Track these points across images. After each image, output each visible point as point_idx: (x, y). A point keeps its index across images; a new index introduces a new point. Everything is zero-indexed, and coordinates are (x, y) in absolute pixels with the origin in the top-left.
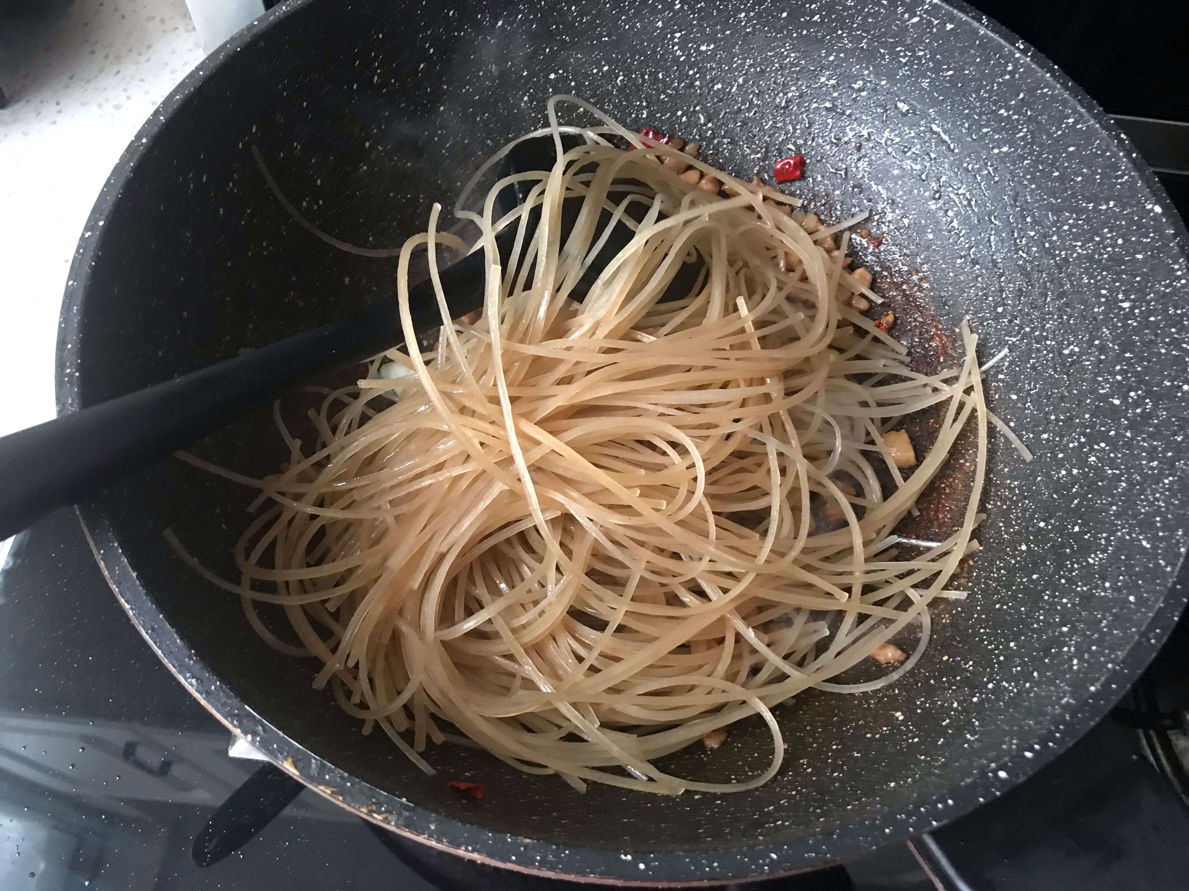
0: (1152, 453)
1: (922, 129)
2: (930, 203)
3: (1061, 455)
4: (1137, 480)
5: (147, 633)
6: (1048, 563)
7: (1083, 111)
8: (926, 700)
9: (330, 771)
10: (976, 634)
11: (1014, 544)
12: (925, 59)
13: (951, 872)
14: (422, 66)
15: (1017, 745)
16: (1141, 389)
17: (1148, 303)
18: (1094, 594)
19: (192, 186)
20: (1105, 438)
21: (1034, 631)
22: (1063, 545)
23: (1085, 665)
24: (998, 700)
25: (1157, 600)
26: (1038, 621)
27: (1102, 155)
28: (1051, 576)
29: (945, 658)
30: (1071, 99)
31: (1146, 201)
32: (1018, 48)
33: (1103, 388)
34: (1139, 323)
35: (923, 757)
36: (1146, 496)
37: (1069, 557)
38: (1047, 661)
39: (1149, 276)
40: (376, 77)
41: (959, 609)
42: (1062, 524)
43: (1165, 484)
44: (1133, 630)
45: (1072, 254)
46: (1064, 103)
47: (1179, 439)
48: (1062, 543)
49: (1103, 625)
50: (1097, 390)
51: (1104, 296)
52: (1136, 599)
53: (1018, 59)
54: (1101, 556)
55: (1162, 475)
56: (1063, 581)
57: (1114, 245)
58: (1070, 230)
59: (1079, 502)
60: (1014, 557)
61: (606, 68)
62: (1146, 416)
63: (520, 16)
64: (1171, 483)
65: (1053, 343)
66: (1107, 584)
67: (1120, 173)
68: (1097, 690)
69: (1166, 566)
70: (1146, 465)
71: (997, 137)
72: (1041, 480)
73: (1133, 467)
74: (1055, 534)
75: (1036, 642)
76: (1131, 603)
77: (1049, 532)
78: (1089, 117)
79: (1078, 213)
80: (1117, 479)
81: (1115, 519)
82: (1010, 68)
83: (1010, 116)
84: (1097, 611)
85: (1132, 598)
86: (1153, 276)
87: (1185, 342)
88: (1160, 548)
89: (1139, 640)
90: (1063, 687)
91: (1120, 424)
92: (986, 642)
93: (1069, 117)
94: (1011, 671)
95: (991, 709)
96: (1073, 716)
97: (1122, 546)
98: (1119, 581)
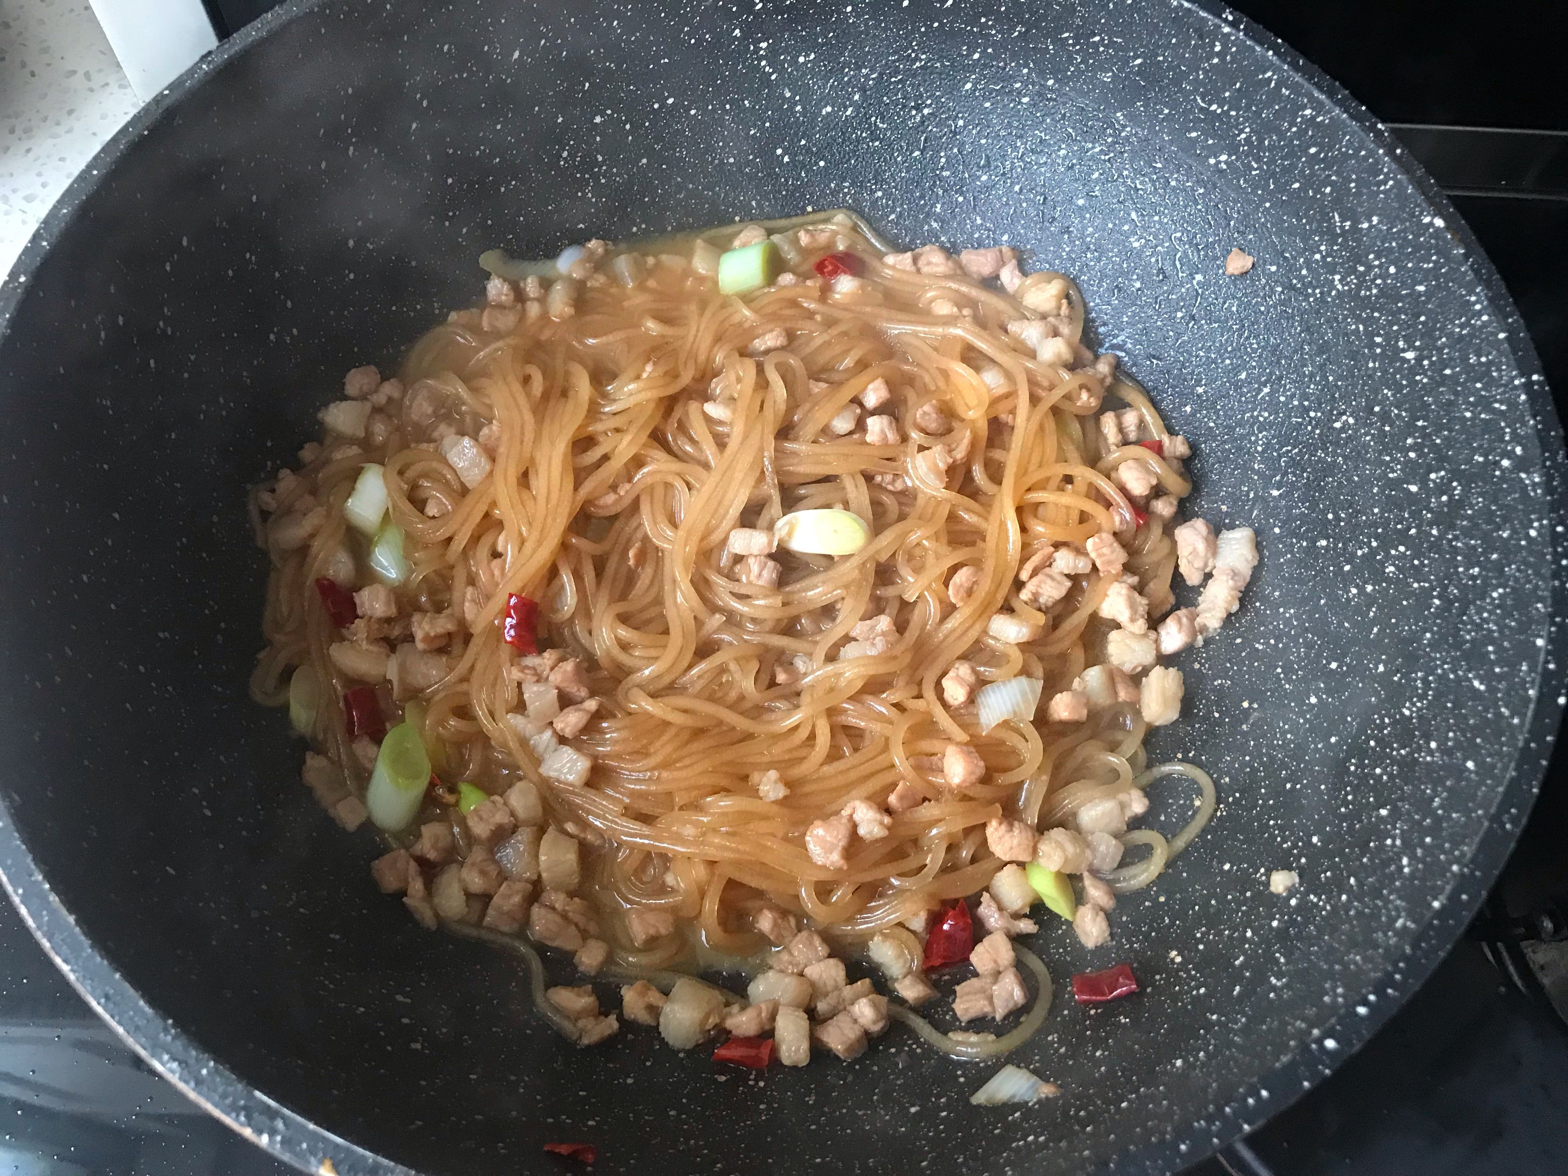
0: (1471, 558)
2: (1132, 240)
3: (1347, 568)
4: (1454, 595)
5: (99, 1004)
6: (1349, 719)
7: (1323, 97)
8: (1209, 929)
10: (1264, 827)
11: (1299, 696)
12: (1103, 46)
14: (414, 125)
15: (1343, 996)
16: (1444, 469)
17: (1440, 350)
18: (1416, 760)
19: (103, 334)
20: (1404, 538)
21: (1343, 818)
22: (1365, 693)
23: (1420, 866)
24: (1306, 922)
25: (1505, 768)
26: (1346, 803)
27: (1356, 155)
28: (1356, 738)
29: (1227, 867)
30: (1306, 85)
31: (1421, 213)
32: (1226, 20)
33: (1393, 471)
34: (1431, 378)
35: (1214, 1017)
36: (1470, 617)
37: (1375, 709)
38: (1365, 860)
39: (1437, 314)
40: (351, 148)
42: (1361, 662)
43: (1494, 599)
44: (1480, 812)
45: (1330, 292)
46: (1296, 88)
47: (1505, 535)
48: (1364, 689)
49: (1435, 804)
50: (1385, 474)
51: (1379, 345)
52: (1476, 765)
53: (1229, 35)
54: (1419, 704)
55: (1488, 586)
56: (1372, 743)
57: (1385, 276)
58: (1323, 259)
59: (1379, 630)
60: (1302, 714)
61: (670, 101)
62: (1456, 506)
63: (543, 42)
64: (1502, 597)
65: (1319, 414)
66: (1433, 745)
67: (1382, 177)
68: (1443, 907)
69: (1512, 717)
70: (1463, 573)
71: (1210, 142)
72: (1326, 604)
73: (1448, 576)
74: (1354, 678)
75: (1347, 833)
76: (1470, 771)
77: (1345, 675)
78: (1331, 105)
79: (1331, 236)
80: (1426, 594)
81: (1431, 651)
82: (1218, 49)
83: (1226, 113)
84: (1425, 783)
85: (1470, 765)
86: (1442, 314)
87: (1496, 401)
88: (1499, 690)
89: (1490, 827)
90: (1394, 901)
91: (1421, 519)
92: (1279, 839)
93: (1304, 108)
94: (1319, 879)
95: (1299, 937)
96: (1415, 946)
97: (1445, 688)
98: (1449, 739)
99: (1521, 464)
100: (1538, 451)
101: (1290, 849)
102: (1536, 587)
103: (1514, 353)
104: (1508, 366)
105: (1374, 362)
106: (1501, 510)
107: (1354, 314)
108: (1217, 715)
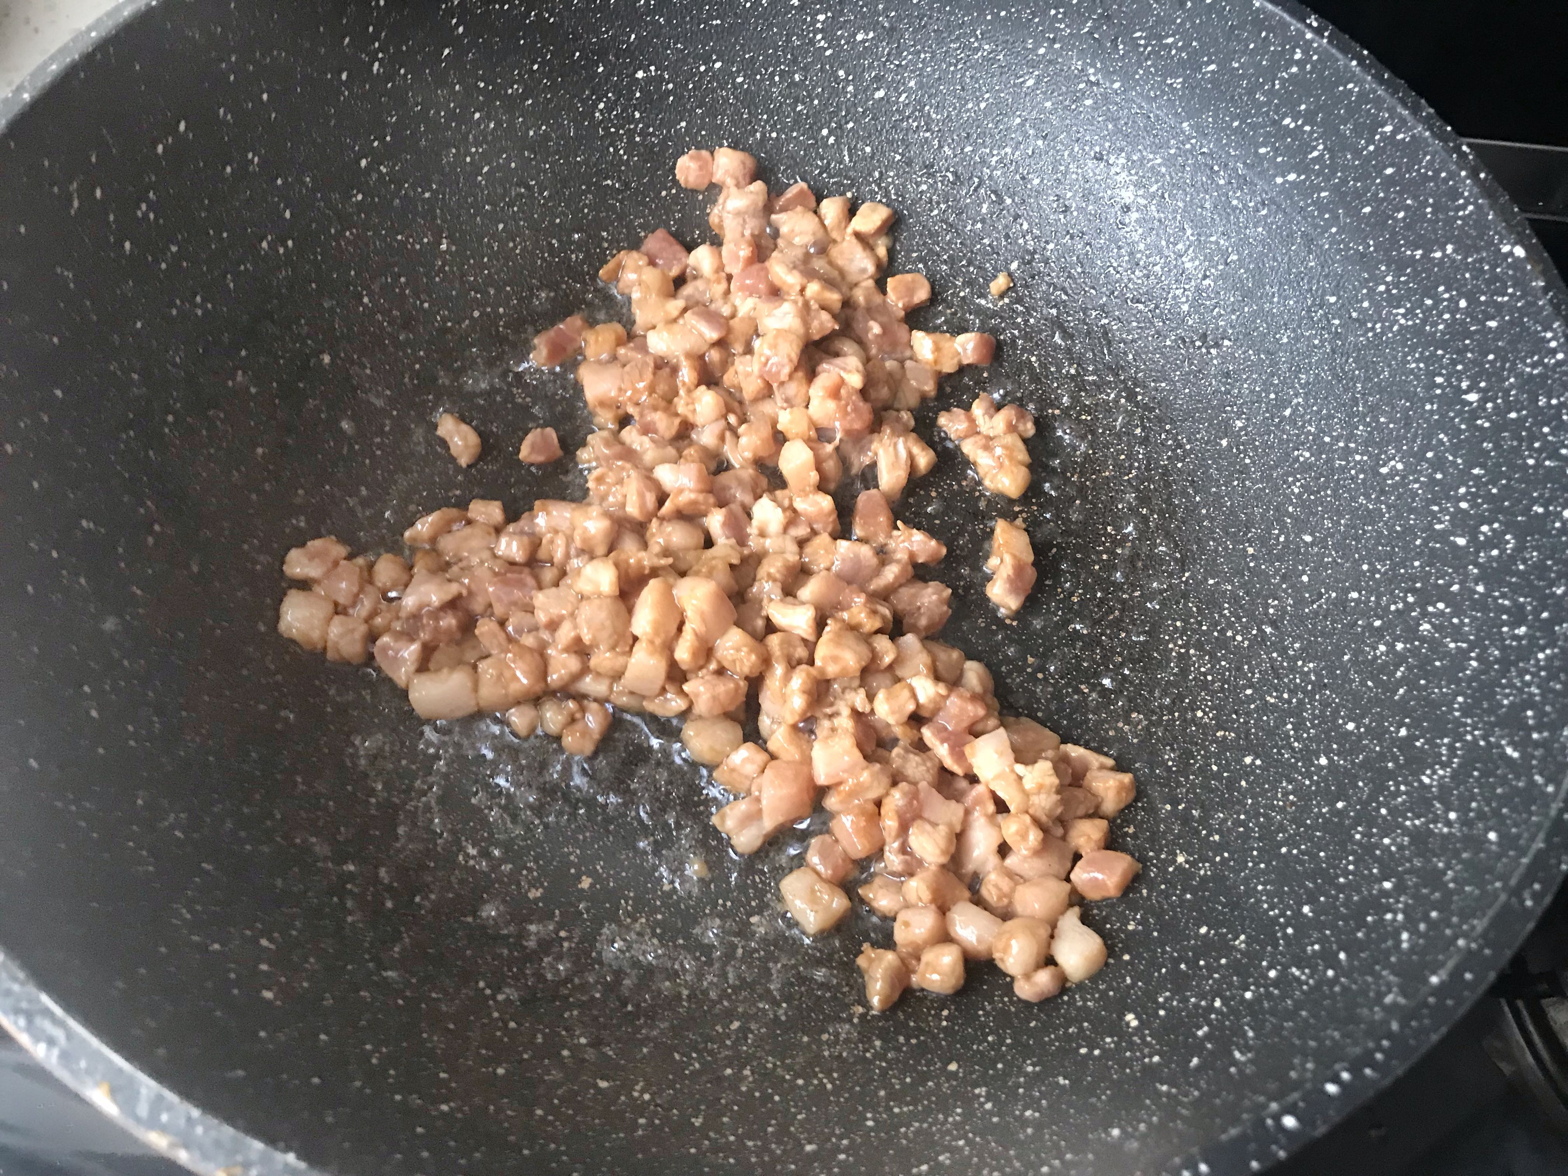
0: (1518, 616)
1: (1172, 151)
3: (1378, 623)
4: (1495, 656)
6: (1361, 784)
7: (1406, 113)
8: (1174, 995)
9: (170, 1108)
10: (1251, 892)
11: (1308, 756)
12: (1176, 48)
14: (446, 52)
15: (1313, 1071)
16: (1498, 520)
17: (1507, 392)
18: (1432, 830)
19: (76, 204)
20: (1444, 595)
21: (1340, 888)
22: (1382, 757)
23: (1421, 941)
24: (1284, 996)
25: (1533, 839)
26: (1346, 872)
27: (1435, 177)
28: (1365, 804)
29: (1203, 930)
31: (1501, 242)
32: (1310, 26)
33: (1441, 522)
34: (1493, 422)
35: (1164, 1088)
36: (1510, 680)
37: (1391, 775)
38: (1360, 935)
39: (1508, 352)
40: (376, 65)
41: (1226, 855)
42: (1380, 725)
43: (1540, 661)
44: (1497, 885)
45: (1391, 327)
46: (1378, 102)
47: (1559, 592)
48: (1381, 753)
49: (1447, 878)
50: (1431, 525)
51: (1439, 386)
52: (1499, 836)
53: (1312, 41)
54: (1441, 772)
55: (1534, 646)
56: (1383, 811)
57: (1456, 310)
58: (1388, 291)
59: (1406, 692)
60: (1309, 776)
61: (718, 65)
62: (1506, 564)
64: (1548, 658)
65: (1365, 458)
66: (1453, 815)
67: (1461, 201)
68: (1442, 983)
69: (1546, 785)
70: (1508, 633)
71: (1280, 159)
72: (1350, 660)
73: (1489, 636)
74: (1371, 741)
75: (1342, 905)
76: (1491, 843)
77: (1360, 737)
78: (1413, 121)
79: (1400, 265)
80: (1464, 655)
81: (1462, 716)
82: (1298, 56)
83: (1299, 128)
84: (1438, 856)
85: (1492, 836)
86: (1512, 352)
88: (1533, 757)
89: (1507, 902)
90: (1386, 976)
91: (1466, 574)
92: (1265, 906)
93: (1385, 124)
94: (1305, 951)
95: (1273, 1011)
96: (1404, 1025)
97: (1473, 756)
98: (1471, 810)
101: (1277, 917)
105: (1432, 405)
107: (1416, 352)
108: (1215, 768)
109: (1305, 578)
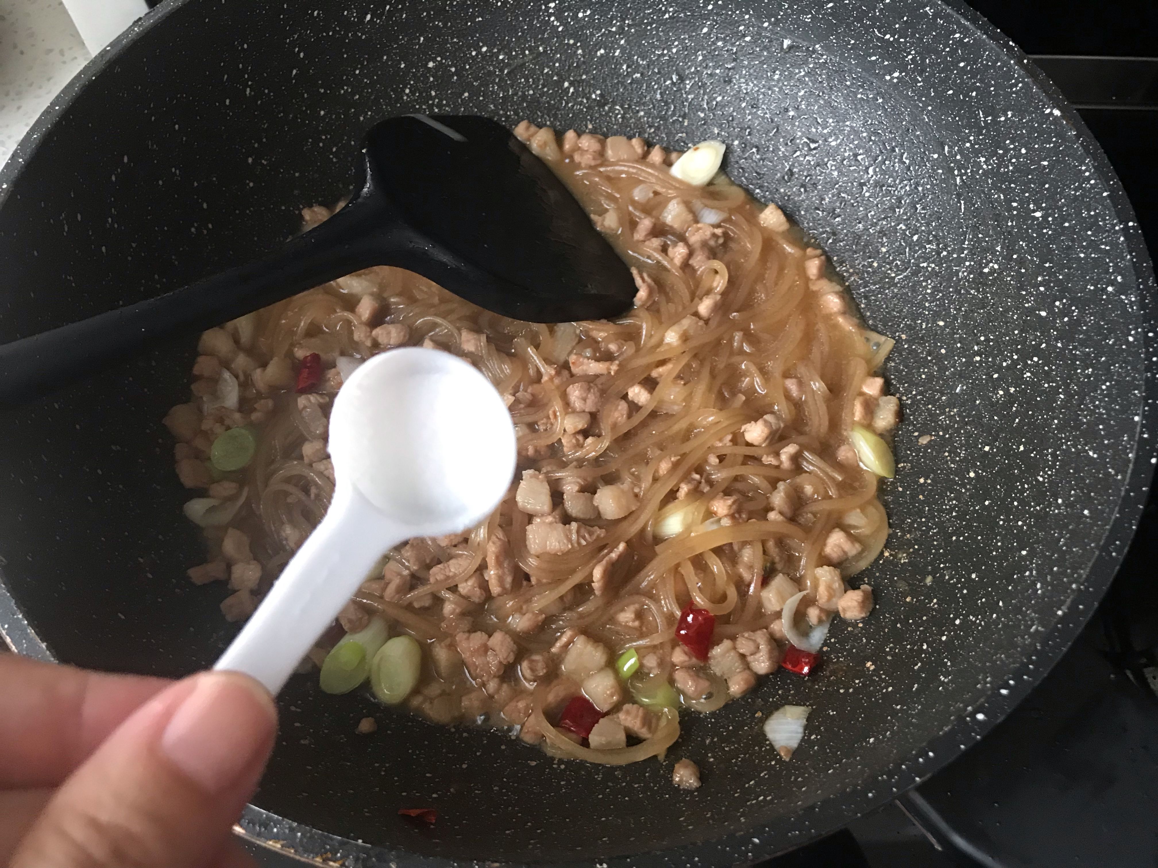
0: (1086, 361)
2: (830, 140)
3: (996, 376)
4: (1075, 390)
6: (998, 487)
7: (968, 24)
8: (895, 645)
9: (278, 823)
11: (962, 473)
13: (943, 825)
14: (294, 72)
15: (990, 683)
16: (1065, 297)
17: (1060, 209)
18: (1048, 513)
19: (66, 228)
20: (1036, 351)
21: (994, 559)
22: (1010, 467)
23: (1049, 588)
24: (966, 637)
25: (1112, 512)
26: (997, 549)
27: (993, 66)
28: (1002, 501)
29: (909, 599)
30: (955, 15)
31: (1043, 107)
33: (1028, 302)
34: (1054, 230)
35: (899, 707)
36: (1086, 405)
37: (1018, 479)
38: (1010, 588)
39: (1057, 182)
40: (248, 90)
41: (916, 547)
42: (1006, 445)
43: (1103, 390)
44: (1093, 545)
45: (977, 171)
46: (947, 18)
47: (1111, 342)
48: (1010, 465)
49: (1061, 543)
50: (1022, 303)
51: (1015, 209)
52: (1090, 512)
54: (1049, 473)
55: (1099, 381)
56: (1016, 503)
57: (1018, 156)
58: (972, 146)
59: (1020, 420)
60: (964, 485)
61: (484, 49)
62: (1075, 324)
63: (388, 7)
64: (1108, 388)
65: (972, 263)
66: (1060, 501)
67: (1013, 81)
68: (1065, 614)
69: (1117, 475)
70: (1080, 373)
71: (886, 63)
72: (980, 404)
73: (1070, 377)
74: (1002, 457)
75: (997, 570)
76: (1086, 517)
77: (995, 455)
78: (974, 29)
79: (977, 129)
80: (1054, 391)
81: (1058, 433)
83: (897, 41)
84: (1054, 530)
85: (1086, 512)
86: (1061, 181)
87: (1102, 244)
88: (1107, 457)
89: (1100, 555)
90: (1030, 614)
91: (1050, 336)
93: (955, 32)
94: (977, 604)
95: (961, 646)
96: (1044, 644)
97: (1068, 459)
98: (1071, 496)
99: (1121, 289)
100: (1135, 278)
101: (955, 584)
102: (1134, 378)
103: (1115, 206)
104: (1110, 217)
105: (1012, 222)
106: (1107, 324)
107: (996, 186)
108: (900, 489)
109: (943, 351)
